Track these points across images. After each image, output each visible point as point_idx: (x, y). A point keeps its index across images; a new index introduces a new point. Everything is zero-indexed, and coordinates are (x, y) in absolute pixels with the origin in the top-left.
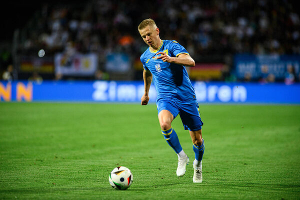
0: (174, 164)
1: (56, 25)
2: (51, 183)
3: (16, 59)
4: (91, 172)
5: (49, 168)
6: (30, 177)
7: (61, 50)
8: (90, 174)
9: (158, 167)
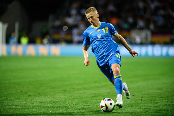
0: (142, 93)
1: (74, 12)
2: (71, 103)
3: (51, 31)
4: (94, 97)
5: (70, 95)
6: (59, 100)
7: (76, 26)
8: (93, 98)
9: (133, 94)
